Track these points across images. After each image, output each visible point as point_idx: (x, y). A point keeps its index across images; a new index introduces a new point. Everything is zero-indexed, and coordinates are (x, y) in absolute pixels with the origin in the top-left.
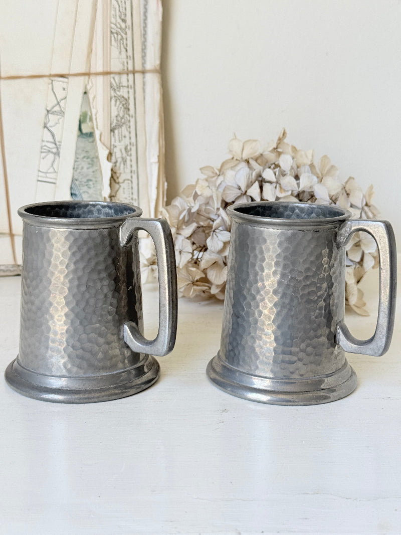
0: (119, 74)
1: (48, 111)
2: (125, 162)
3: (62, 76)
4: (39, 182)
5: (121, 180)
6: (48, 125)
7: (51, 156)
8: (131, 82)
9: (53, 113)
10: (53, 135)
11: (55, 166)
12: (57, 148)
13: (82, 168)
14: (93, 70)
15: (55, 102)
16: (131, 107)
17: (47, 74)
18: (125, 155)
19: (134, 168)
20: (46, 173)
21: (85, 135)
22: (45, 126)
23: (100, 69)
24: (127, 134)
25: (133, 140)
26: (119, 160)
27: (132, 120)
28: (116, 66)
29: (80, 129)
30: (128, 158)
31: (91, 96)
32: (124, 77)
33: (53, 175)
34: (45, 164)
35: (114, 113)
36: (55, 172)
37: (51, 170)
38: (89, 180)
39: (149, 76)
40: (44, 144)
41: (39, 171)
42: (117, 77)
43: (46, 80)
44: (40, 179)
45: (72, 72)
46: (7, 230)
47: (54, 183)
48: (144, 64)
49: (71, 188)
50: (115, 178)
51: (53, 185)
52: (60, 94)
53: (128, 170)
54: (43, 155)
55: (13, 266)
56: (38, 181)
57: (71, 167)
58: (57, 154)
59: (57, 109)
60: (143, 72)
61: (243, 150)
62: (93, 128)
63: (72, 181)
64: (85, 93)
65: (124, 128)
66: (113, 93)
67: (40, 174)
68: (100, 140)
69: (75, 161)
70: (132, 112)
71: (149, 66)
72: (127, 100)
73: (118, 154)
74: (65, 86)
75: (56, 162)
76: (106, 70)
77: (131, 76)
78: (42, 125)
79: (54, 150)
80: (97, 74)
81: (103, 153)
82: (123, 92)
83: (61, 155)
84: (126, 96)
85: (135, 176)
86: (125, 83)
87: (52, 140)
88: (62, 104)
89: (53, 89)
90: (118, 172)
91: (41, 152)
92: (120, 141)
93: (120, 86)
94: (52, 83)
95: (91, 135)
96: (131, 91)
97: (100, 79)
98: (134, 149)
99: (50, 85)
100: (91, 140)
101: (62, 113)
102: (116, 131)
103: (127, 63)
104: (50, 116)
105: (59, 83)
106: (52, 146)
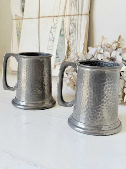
0: (74, 15)
1: (52, 28)
2: (73, 44)
3: (56, 16)
5: (71, 50)
6: (52, 32)
7: (52, 42)
8: (77, 18)
9: (53, 28)
10: (53, 35)
11: (53, 45)
12: (54, 39)
13: (60, 46)
14: (66, 14)
15: (54, 25)
16: (77, 26)
17: (52, 15)
18: (73, 42)
19: (76, 47)
20: (50, 47)
21: (62, 35)
22: (51, 32)
23: (68, 14)
24: (75, 36)
25: (76, 38)
26: (71, 44)
27: (76, 31)
28: (73, 13)
29: (60, 33)
30: (74, 44)
31: (64, 23)
32: (75, 16)
33: (52, 48)
34: (50, 44)
35: (71, 28)
36: (53, 47)
37: (51, 46)
38: (61, 50)
39: (83, 16)
40: (50, 38)
41: (48, 46)
42: (73, 17)
44: (48, 48)
45: (59, 15)
47: (52, 50)
48: (82, 12)
49: (56, 52)
52: (56, 22)
53: (74, 47)
54: (50, 41)
56: (48, 49)
57: (57, 45)
58: (53, 41)
59: (54, 27)
60: (81, 15)
61: (102, 42)
62: (64, 33)
63: (57, 50)
64: (63, 22)
65: (74, 34)
66: (71, 22)
68: (66, 37)
69: (58, 44)
70: (76, 28)
71: (83, 13)
72: (75, 24)
73: (71, 42)
74: (57, 19)
76: (69, 14)
77: (77, 16)
79: (53, 40)
80: (67, 16)
81: (66, 41)
82: (74, 22)
83: (55, 41)
85: (76, 50)
86: (75, 19)
88: (56, 25)
89: (53, 21)
90: (71, 48)
92: (72, 38)
93: (73, 20)
94: (53, 19)
96: (77, 21)
97: (68, 17)
98: (76, 40)
100: (63, 37)
101: (56, 28)
102: (71, 34)
103: (76, 12)
105: (55, 19)
106: (52, 38)
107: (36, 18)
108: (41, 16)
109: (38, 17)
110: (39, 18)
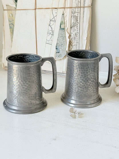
0: (75, 8)
3: (56, 8)
4: (46, 44)
5: (73, 45)
7: (51, 35)
8: (79, 11)
10: (52, 28)
13: (60, 40)
15: (53, 17)
16: (79, 20)
17: (51, 7)
18: (75, 36)
19: (78, 41)
20: (49, 41)
21: (62, 29)
22: (49, 25)
23: (69, 6)
24: (76, 29)
25: (78, 31)
26: (73, 38)
27: (79, 24)
28: (74, 5)
29: (60, 27)
30: (76, 38)
31: (65, 16)
32: (77, 9)
33: (51, 42)
34: (49, 38)
35: (72, 22)
38: (62, 44)
39: (86, 9)
40: (49, 31)
41: (47, 40)
42: (74, 9)
43: (51, 9)
44: (47, 42)
45: (59, 7)
48: (84, 4)
49: (56, 46)
50: (71, 44)
51: (51, 45)
52: (55, 15)
53: (76, 42)
54: (48, 35)
57: (57, 39)
58: (53, 35)
59: (53, 19)
60: (84, 7)
62: (65, 27)
63: (57, 44)
64: (63, 14)
65: (75, 27)
66: (72, 15)
68: (67, 31)
70: (79, 21)
71: (86, 5)
72: (77, 17)
73: (73, 36)
74: (56, 12)
75: (52, 38)
77: (79, 9)
79: (52, 33)
80: (67, 8)
81: (67, 35)
82: (76, 14)
84: (77, 16)
85: (78, 44)
86: (77, 11)
87: (51, 30)
88: (55, 18)
90: (72, 42)
92: (74, 32)
93: (75, 12)
95: (64, 29)
96: (79, 14)
98: (78, 34)
99: (52, 11)
100: (64, 31)
101: (55, 21)
102: (73, 28)
103: (78, 4)
104: (51, 21)
105: (55, 11)
106: (51, 32)
107: (33, 10)
108: (37, 7)
110: (35, 9)
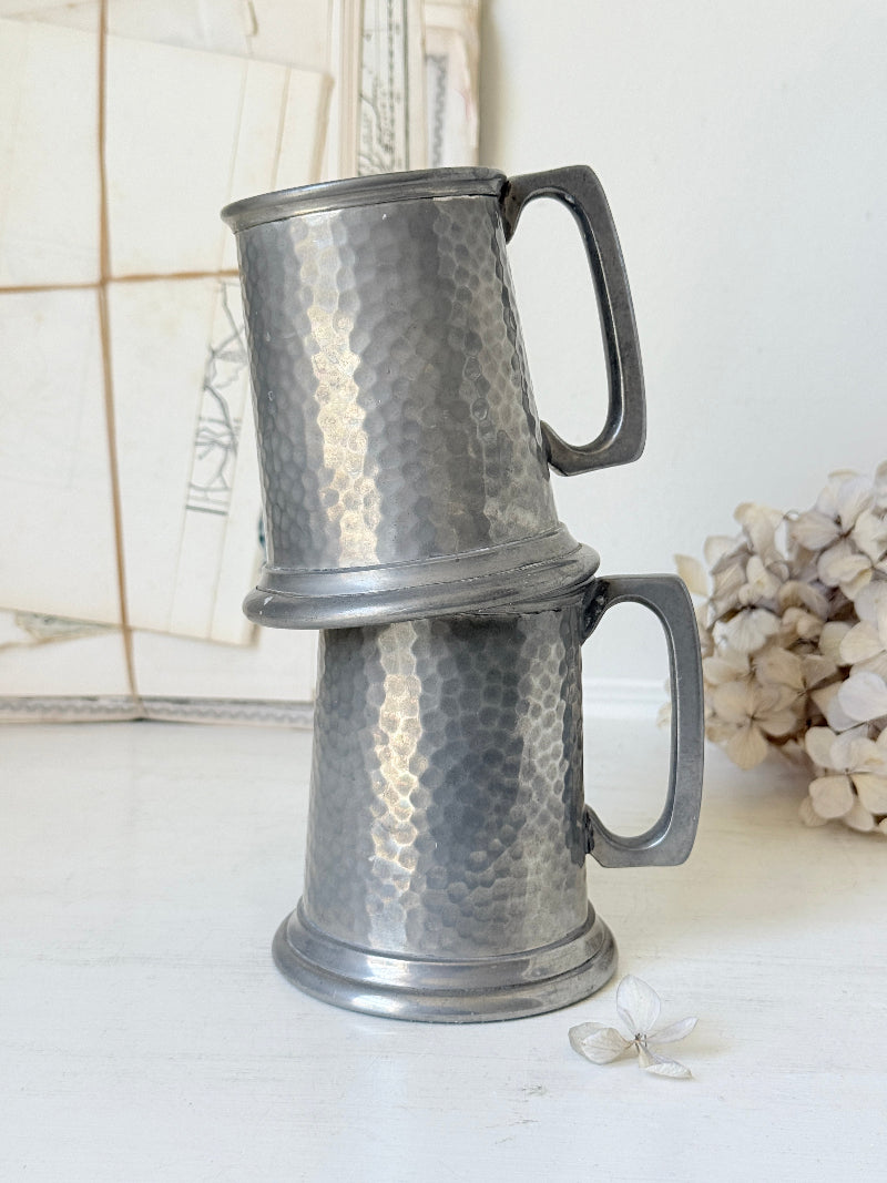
1: (214, 353)
4: (189, 512)
6: (213, 384)
7: (218, 453)
9: (224, 357)
10: (223, 406)
11: (226, 474)
12: (232, 435)
15: (230, 332)
17: (214, 269)
20: (205, 490)
22: (206, 386)
33: (222, 496)
34: (204, 472)
36: (226, 488)
37: (218, 484)
40: (202, 425)
41: (191, 486)
43: (211, 283)
44: (192, 503)
46: (115, 618)
47: (223, 513)
49: (261, 525)
51: (219, 518)
54: (200, 450)
55: (129, 699)
56: (188, 507)
58: (232, 448)
59: (233, 347)
67: (193, 492)
75: (229, 466)
78: (200, 383)
79: (226, 440)
83: (240, 450)
87: (220, 416)
88: (244, 334)
89: (225, 304)
91: (197, 444)
94: (224, 290)
99: (220, 296)
101: (245, 356)
104: (219, 363)
106: (220, 429)
107: (85, 287)
108: (116, 269)
109: (94, 275)
110: (104, 282)
